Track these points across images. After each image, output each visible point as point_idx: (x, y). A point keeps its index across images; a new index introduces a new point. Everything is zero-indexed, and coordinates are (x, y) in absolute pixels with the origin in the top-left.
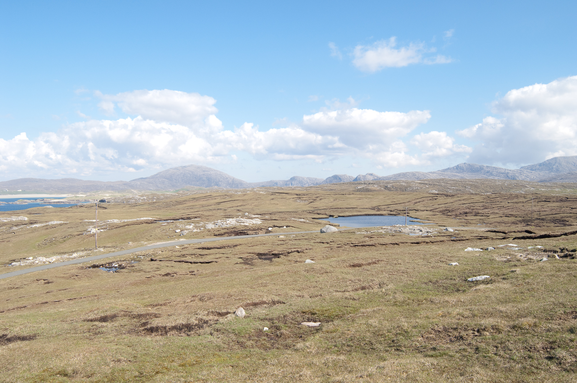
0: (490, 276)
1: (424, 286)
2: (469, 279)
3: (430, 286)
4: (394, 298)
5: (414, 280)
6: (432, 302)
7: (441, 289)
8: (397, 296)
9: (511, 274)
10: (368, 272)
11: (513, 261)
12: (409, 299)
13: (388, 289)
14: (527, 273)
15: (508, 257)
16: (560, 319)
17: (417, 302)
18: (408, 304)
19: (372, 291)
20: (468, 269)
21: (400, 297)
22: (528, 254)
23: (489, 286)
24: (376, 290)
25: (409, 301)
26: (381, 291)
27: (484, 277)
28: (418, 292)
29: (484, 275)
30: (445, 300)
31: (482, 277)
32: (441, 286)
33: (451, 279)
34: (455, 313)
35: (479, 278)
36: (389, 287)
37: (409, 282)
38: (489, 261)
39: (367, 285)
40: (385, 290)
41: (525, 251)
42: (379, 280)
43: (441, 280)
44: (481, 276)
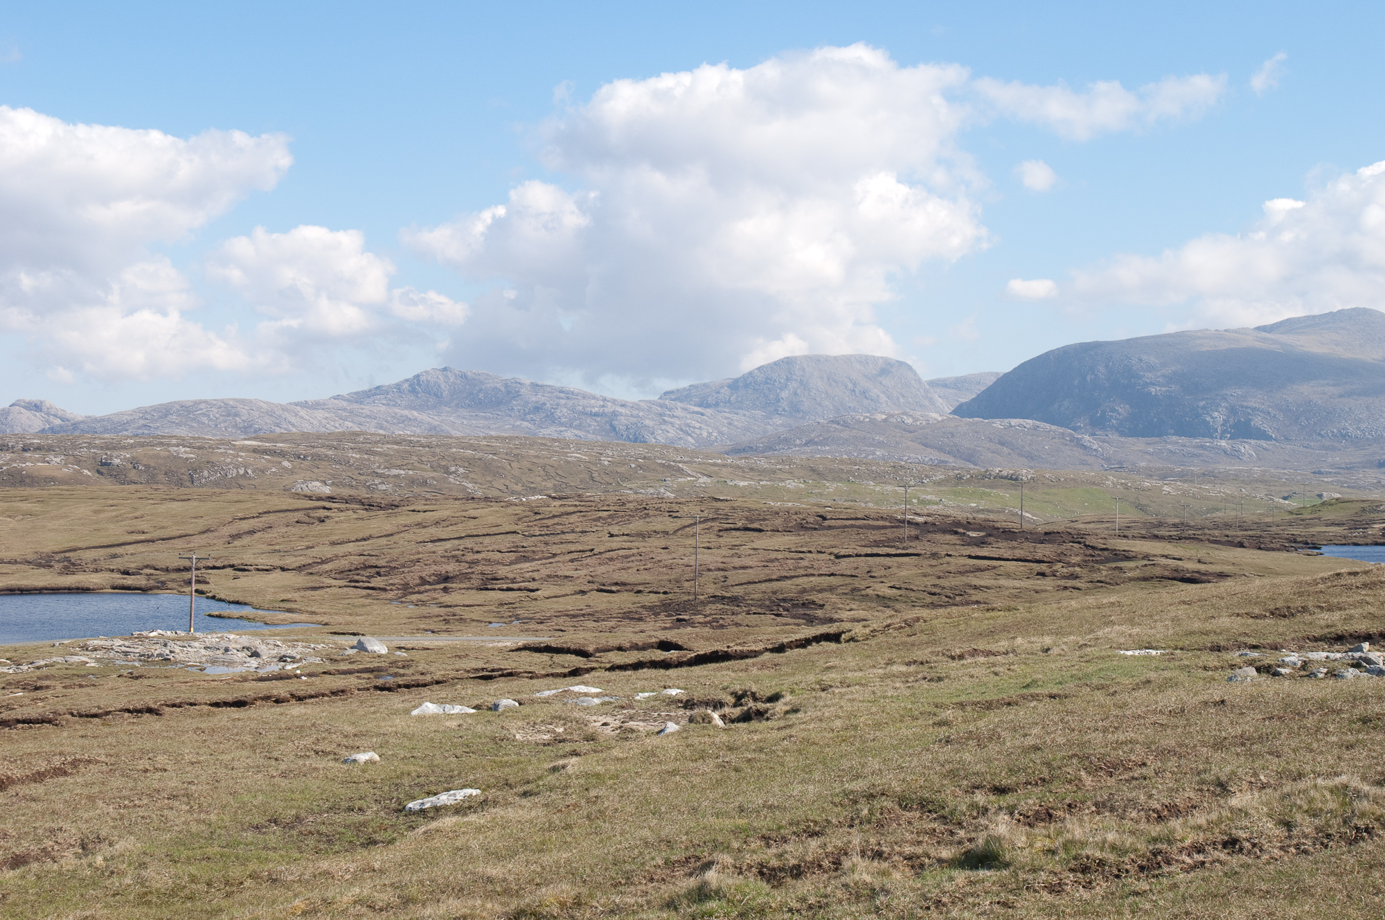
0: (484, 790)
1: (249, 836)
2: (410, 805)
3: (274, 835)
4: (142, 881)
5: (213, 817)
6: (275, 880)
7: (311, 842)
8: (148, 873)
9: (551, 779)
10: (33, 805)
11: (571, 741)
12: (194, 879)
13: (118, 853)
14: (600, 769)
15: (561, 730)
16: (652, 880)
17: (222, 886)
18: (190, 898)
19: (56, 867)
20: (414, 774)
21: (160, 877)
22: (631, 718)
23: (472, 818)
24: (69, 860)
25: (194, 886)
26: (90, 865)
27: (460, 795)
28: (229, 857)
29: (464, 787)
30: (319, 870)
31: (455, 795)
32: (310, 832)
33: (350, 809)
34: (345, 899)
35: (444, 799)
36: (120, 846)
37: (194, 828)
38: (491, 745)
39: (34, 849)
40: (105, 859)
41: (623, 707)
42: (80, 829)
43: (312, 812)
44: (452, 792)
